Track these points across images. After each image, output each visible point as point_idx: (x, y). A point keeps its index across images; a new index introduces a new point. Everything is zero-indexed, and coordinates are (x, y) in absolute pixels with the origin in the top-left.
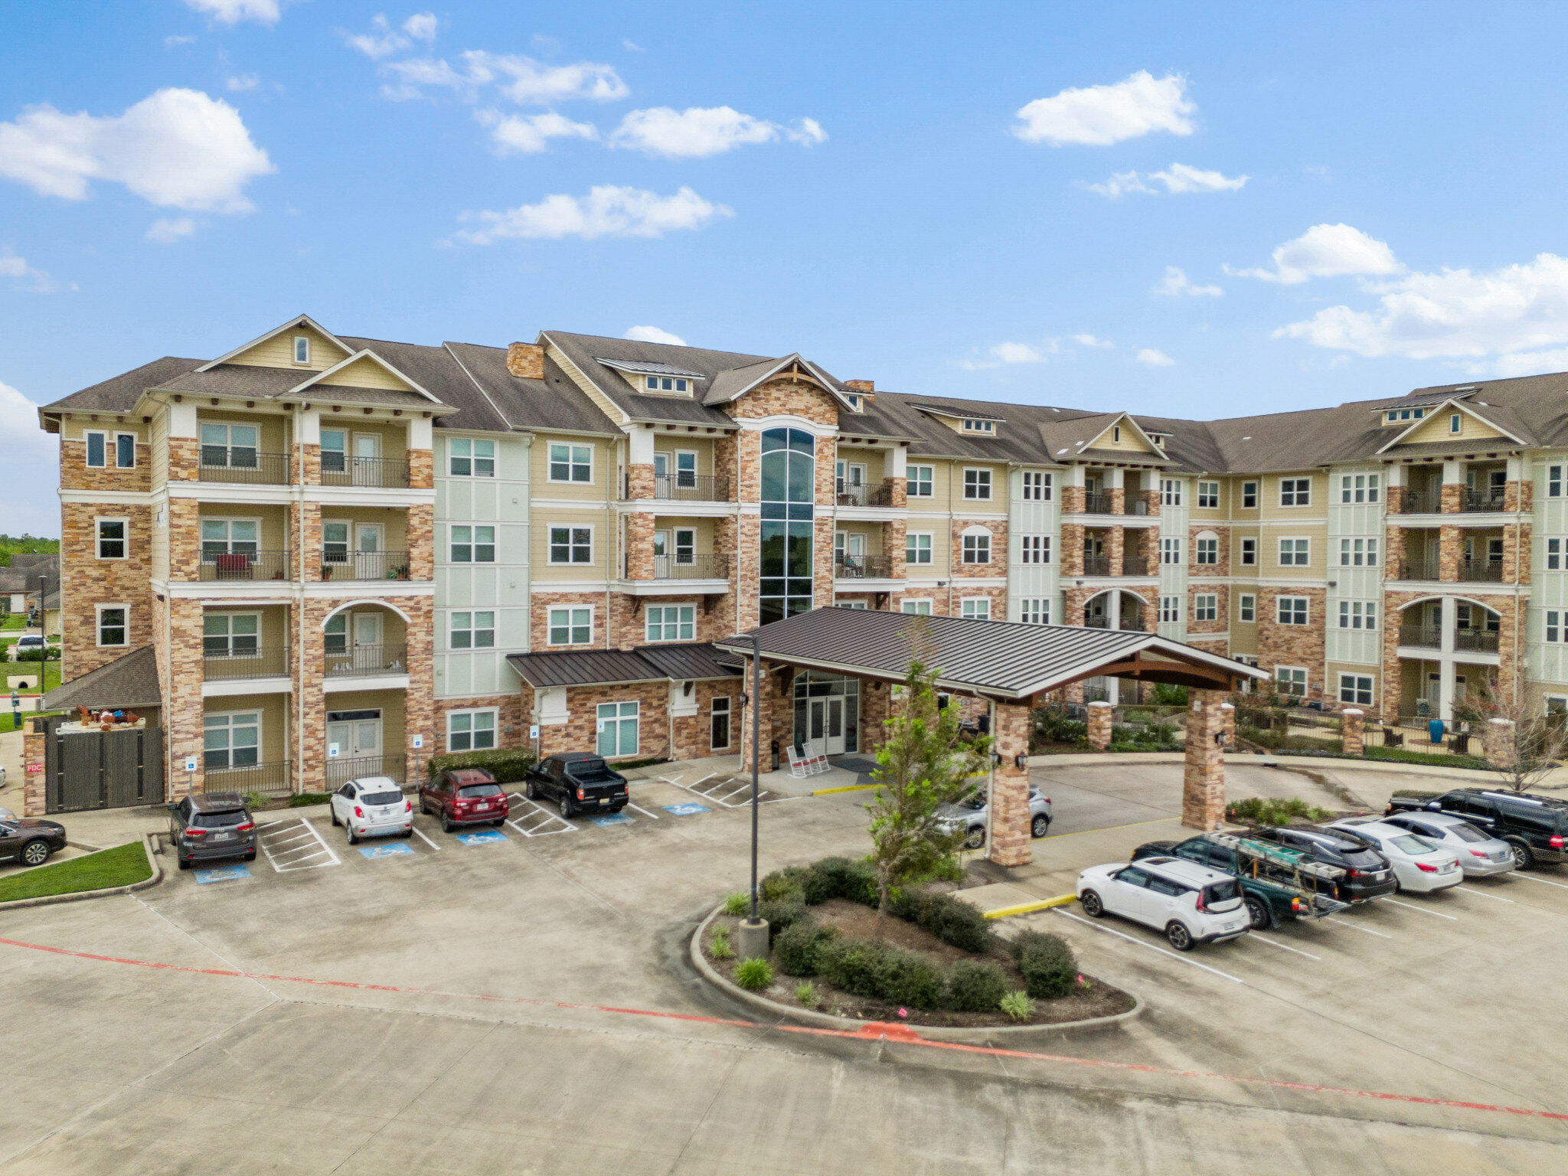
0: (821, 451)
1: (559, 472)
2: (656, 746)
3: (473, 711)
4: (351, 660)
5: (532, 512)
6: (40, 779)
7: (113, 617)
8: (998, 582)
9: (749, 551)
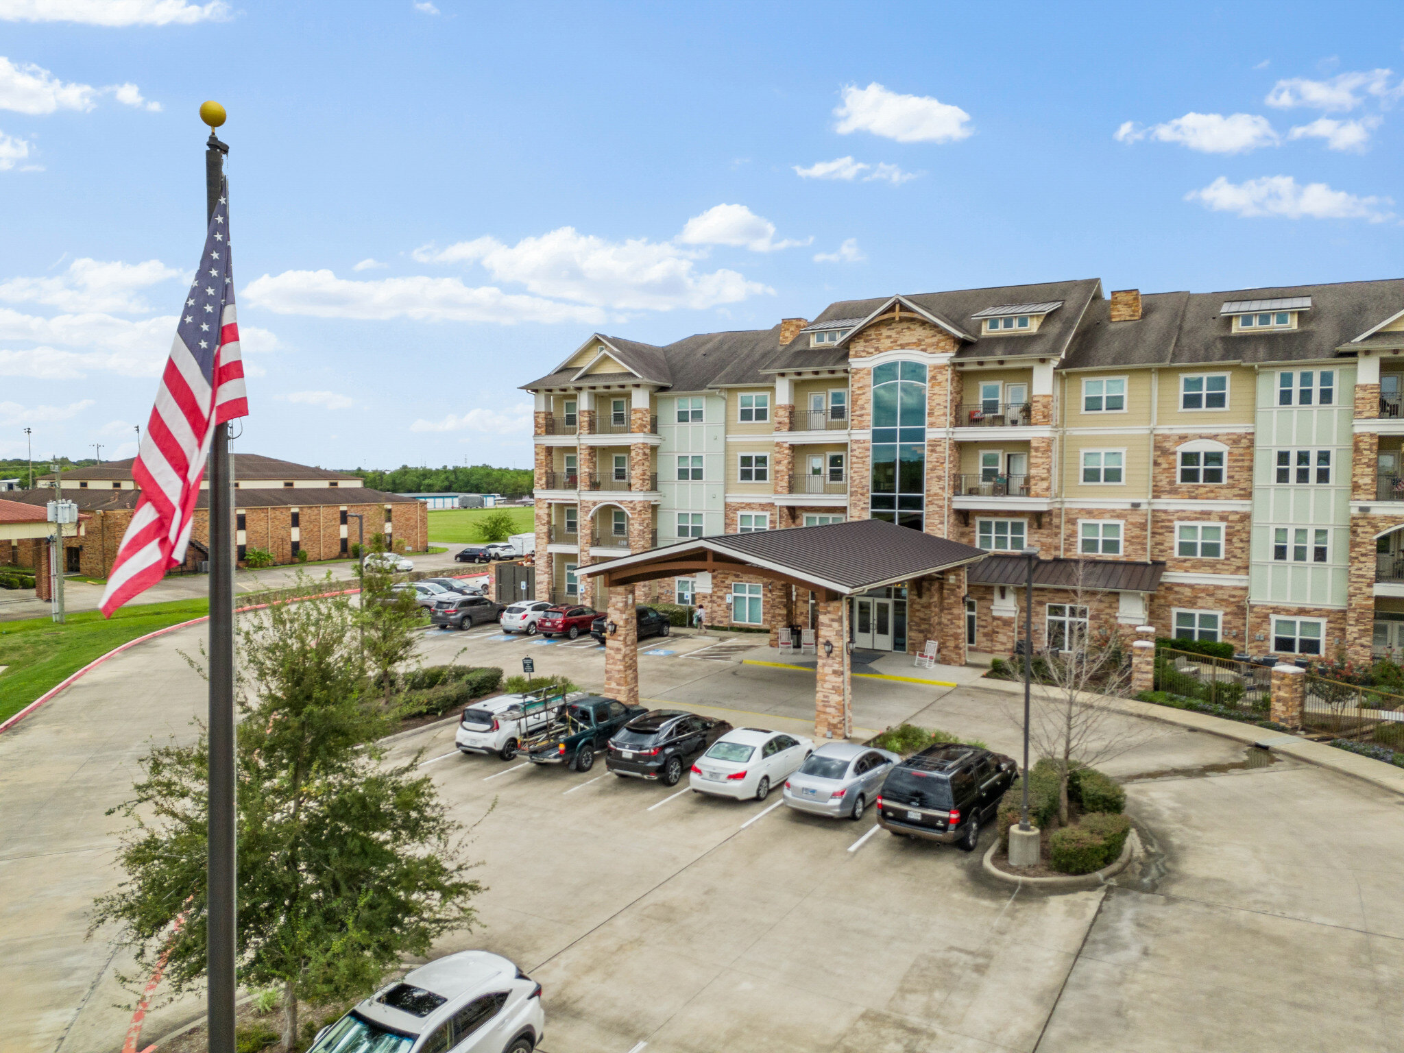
0: (934, 378)
1: (746, 415)
5: (727, 446)
8: (1238, 506)
9: (859, 471)
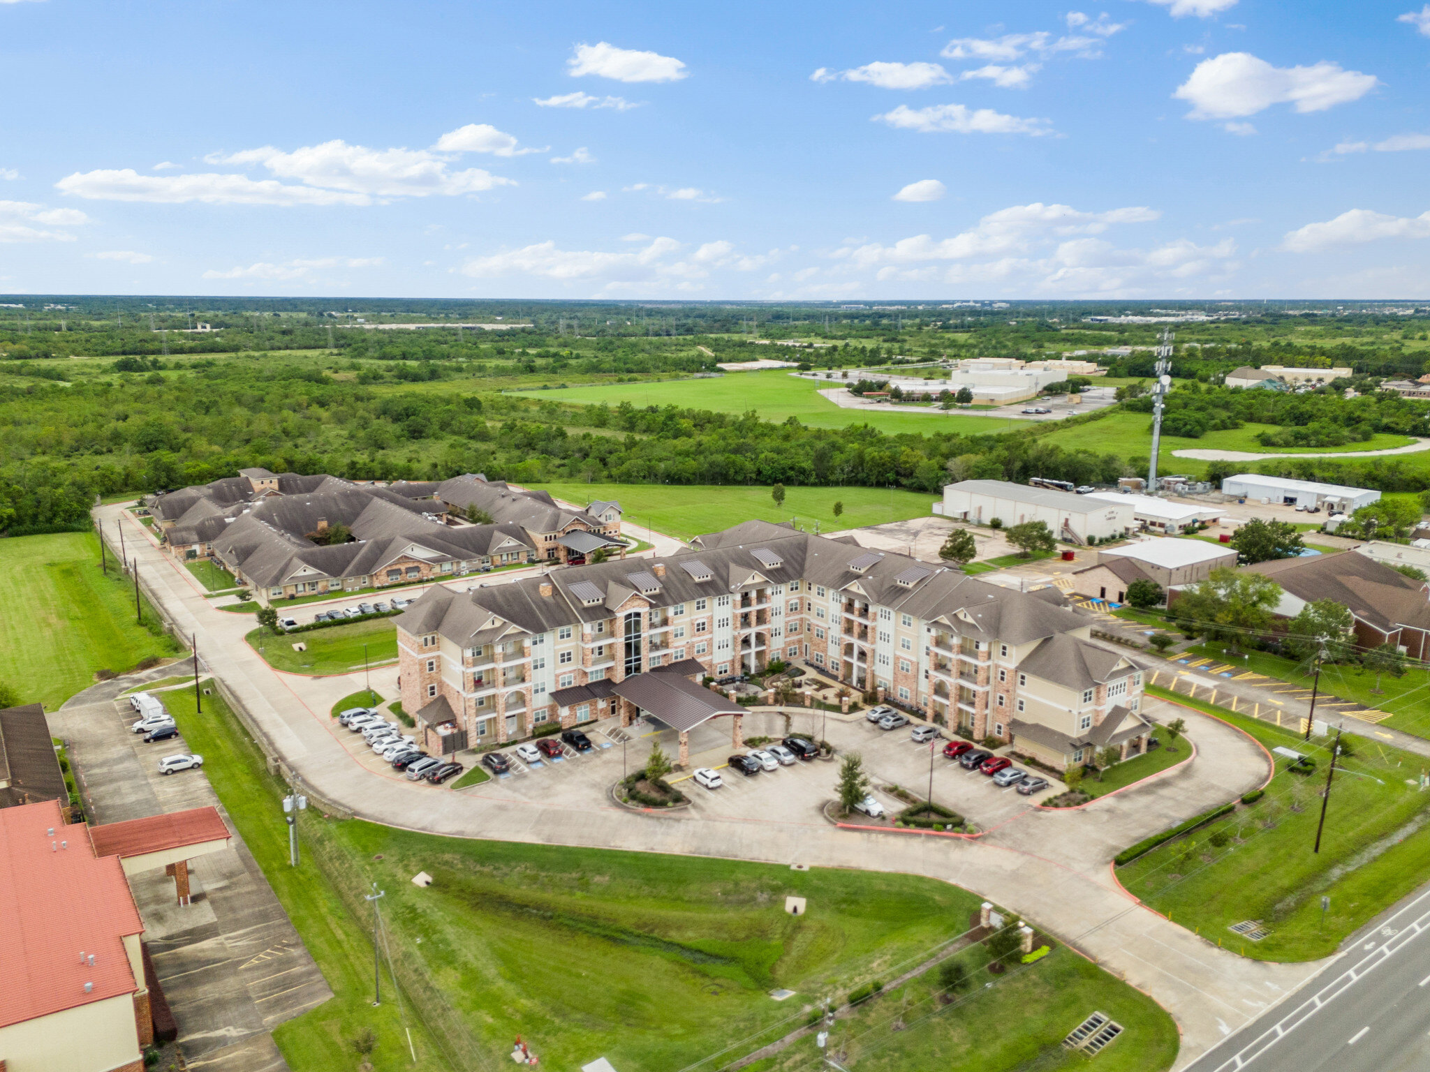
0: (644, 616)
1: (562, 637)
2: (594, 717)
3: (540, 711)
4: (512, 705)
6: (441, 746)
7: (432, 688)
8: (709, 636)
9: (621, 652)
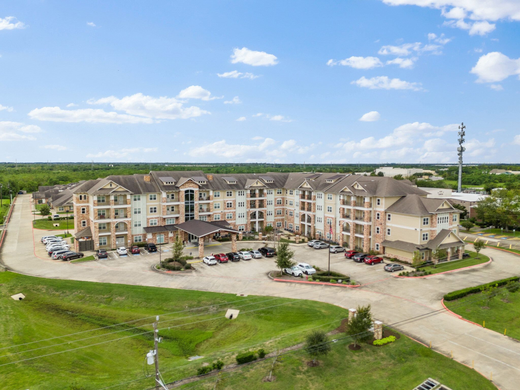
0: (196, 192)
1: (151, 199)
2: (167, 241)
3: (138, 236)
4: (119, 229)
5: (147, 205)
6: (78, 247)
7: (84, 222)
9: (183, 210)
